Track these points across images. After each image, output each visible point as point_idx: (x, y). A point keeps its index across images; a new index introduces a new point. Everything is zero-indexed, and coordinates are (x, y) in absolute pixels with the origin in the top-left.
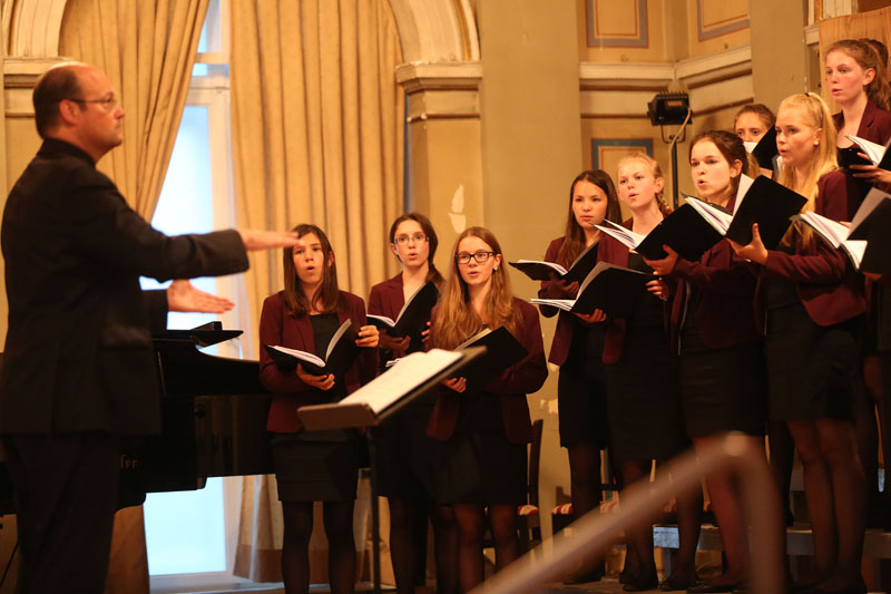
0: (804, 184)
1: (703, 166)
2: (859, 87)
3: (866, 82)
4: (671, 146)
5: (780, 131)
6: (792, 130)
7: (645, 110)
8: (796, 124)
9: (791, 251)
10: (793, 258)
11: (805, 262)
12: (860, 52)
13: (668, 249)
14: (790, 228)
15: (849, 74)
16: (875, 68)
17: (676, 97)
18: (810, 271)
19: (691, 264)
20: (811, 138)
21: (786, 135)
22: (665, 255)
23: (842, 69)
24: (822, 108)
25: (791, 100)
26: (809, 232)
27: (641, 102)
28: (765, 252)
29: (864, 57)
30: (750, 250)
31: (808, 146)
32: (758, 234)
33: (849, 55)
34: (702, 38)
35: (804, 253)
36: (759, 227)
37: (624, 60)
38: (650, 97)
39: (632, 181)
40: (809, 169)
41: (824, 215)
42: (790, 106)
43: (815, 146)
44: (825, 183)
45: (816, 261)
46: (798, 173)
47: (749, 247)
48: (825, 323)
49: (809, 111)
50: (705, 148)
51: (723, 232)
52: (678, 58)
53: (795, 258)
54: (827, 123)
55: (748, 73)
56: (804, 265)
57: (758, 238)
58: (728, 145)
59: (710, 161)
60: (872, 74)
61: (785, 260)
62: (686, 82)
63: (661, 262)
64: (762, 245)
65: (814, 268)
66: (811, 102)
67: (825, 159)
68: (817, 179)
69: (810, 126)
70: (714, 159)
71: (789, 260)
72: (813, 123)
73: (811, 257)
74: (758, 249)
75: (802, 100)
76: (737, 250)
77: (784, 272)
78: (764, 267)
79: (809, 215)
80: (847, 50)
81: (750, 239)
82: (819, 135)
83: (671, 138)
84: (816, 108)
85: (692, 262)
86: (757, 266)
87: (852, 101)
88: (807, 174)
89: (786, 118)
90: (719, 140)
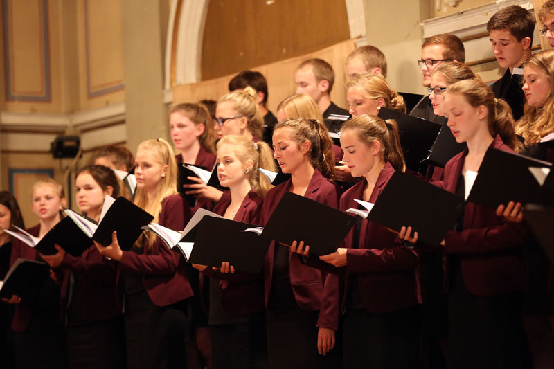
0: (153, 203)
1: (83, 192)
2: (193, 137)
3: (198, 133)
4: (66, 174)
5: (138, 166)
6: (147, 165)
7: (47, 147)
8: (149, 161)
9: (140, 251)
10: (140, 256)
11: (148, 259)
12: (192, 113)
13: (58, 247)
14: (141, 236)
15: (185, 129)
16: (205, 124)
17: (71, 138)
18: (152, 266)
19: (74, 258)
20: (160, 172)
21: (142, 168)
22: (56, 252)
23: (180, 126)
24: (168, 151)
25: (146, 143)
26: (154, 237)
27: (45, 142)
28: (121, 252)
29: (196, 117)
30: (110, 251)
31: (157, 178)
32: (116, 239)
33: (185, 116)
34: (91, 96)
35: (149, 253)
36: (117, 234)
37: (33, 111)
38: (52, 138)
39: (43, 200)
40: (157, 192)
41: (164, 226)
42: (145, 148)
43: (162, 178)
44: (166, 203)
45: (157, 259)
46: (149, 196)
47: (110, 248)
48: (162, 304)
49: (160, 153)
50: (85, 178)
51: (90, 235)
52: (73, 111)
53: (143, 257)
54: (171, 161)
55: (122, 122)
56: (148, 262)
57: (116, 242)
58: (103, 175)
59: (88, 188)
60: (202, 128)
61: (135, 258)
62: (79, 128)
63: (53, 257)
64: (119, 247)
65: (155, 263)
66: (161, 146)
67: (168, 186)
68: (161, 200)
69: (160, 163)
70: (91, 186)
71: (138, 258)
72: (162, 161)
73: (154, 256)
74: (115, 250)
75: (154, 144)
76: (101, 249)
77: (134, 267)
78: (120, 262)
79: (155, 226)
80: (183, 111)
81: (110, 242)
82: (165, 170)
83: (67, 168)
84: (164, 150)
85: (75, 256)
86: (115, 262)
87: (188, 147)
88: (155, 196)
89: (143, 157)
90: (95, 173)
